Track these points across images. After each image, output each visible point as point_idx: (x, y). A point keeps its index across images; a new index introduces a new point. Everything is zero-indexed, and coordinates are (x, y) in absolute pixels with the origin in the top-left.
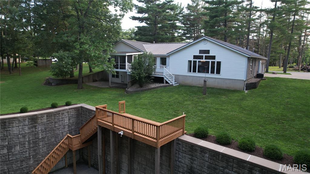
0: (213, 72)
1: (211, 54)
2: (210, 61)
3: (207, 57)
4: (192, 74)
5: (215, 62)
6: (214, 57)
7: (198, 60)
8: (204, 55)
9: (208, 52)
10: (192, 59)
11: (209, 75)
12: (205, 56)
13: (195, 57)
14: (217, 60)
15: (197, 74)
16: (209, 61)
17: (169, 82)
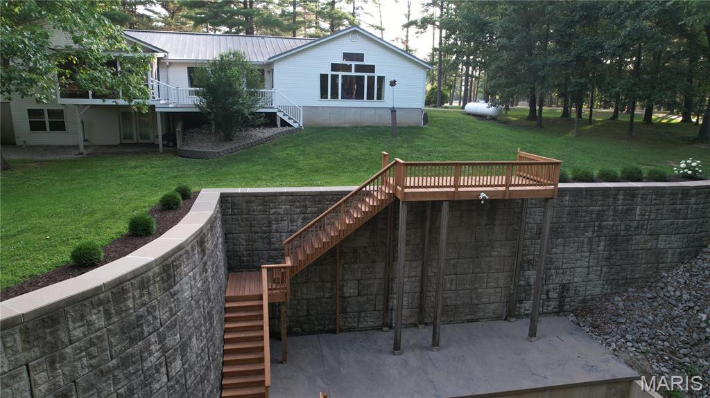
0: (370, 97)
1: (366, 62)
2: (366, 75)
3: (359, 68)
4: (329, 102)
5: (374, 77)
6: (371, 69)
7: (340, 74)
8: (354, 63)
9: (360, 57)
10: (328, 71)
11: (365, 103)
12: (355, 65)
13: (335, 67)
14: (377, 74)
15: (341, 103)
16: (364, 76)
17: (291, 122)
